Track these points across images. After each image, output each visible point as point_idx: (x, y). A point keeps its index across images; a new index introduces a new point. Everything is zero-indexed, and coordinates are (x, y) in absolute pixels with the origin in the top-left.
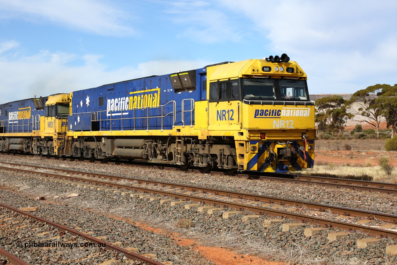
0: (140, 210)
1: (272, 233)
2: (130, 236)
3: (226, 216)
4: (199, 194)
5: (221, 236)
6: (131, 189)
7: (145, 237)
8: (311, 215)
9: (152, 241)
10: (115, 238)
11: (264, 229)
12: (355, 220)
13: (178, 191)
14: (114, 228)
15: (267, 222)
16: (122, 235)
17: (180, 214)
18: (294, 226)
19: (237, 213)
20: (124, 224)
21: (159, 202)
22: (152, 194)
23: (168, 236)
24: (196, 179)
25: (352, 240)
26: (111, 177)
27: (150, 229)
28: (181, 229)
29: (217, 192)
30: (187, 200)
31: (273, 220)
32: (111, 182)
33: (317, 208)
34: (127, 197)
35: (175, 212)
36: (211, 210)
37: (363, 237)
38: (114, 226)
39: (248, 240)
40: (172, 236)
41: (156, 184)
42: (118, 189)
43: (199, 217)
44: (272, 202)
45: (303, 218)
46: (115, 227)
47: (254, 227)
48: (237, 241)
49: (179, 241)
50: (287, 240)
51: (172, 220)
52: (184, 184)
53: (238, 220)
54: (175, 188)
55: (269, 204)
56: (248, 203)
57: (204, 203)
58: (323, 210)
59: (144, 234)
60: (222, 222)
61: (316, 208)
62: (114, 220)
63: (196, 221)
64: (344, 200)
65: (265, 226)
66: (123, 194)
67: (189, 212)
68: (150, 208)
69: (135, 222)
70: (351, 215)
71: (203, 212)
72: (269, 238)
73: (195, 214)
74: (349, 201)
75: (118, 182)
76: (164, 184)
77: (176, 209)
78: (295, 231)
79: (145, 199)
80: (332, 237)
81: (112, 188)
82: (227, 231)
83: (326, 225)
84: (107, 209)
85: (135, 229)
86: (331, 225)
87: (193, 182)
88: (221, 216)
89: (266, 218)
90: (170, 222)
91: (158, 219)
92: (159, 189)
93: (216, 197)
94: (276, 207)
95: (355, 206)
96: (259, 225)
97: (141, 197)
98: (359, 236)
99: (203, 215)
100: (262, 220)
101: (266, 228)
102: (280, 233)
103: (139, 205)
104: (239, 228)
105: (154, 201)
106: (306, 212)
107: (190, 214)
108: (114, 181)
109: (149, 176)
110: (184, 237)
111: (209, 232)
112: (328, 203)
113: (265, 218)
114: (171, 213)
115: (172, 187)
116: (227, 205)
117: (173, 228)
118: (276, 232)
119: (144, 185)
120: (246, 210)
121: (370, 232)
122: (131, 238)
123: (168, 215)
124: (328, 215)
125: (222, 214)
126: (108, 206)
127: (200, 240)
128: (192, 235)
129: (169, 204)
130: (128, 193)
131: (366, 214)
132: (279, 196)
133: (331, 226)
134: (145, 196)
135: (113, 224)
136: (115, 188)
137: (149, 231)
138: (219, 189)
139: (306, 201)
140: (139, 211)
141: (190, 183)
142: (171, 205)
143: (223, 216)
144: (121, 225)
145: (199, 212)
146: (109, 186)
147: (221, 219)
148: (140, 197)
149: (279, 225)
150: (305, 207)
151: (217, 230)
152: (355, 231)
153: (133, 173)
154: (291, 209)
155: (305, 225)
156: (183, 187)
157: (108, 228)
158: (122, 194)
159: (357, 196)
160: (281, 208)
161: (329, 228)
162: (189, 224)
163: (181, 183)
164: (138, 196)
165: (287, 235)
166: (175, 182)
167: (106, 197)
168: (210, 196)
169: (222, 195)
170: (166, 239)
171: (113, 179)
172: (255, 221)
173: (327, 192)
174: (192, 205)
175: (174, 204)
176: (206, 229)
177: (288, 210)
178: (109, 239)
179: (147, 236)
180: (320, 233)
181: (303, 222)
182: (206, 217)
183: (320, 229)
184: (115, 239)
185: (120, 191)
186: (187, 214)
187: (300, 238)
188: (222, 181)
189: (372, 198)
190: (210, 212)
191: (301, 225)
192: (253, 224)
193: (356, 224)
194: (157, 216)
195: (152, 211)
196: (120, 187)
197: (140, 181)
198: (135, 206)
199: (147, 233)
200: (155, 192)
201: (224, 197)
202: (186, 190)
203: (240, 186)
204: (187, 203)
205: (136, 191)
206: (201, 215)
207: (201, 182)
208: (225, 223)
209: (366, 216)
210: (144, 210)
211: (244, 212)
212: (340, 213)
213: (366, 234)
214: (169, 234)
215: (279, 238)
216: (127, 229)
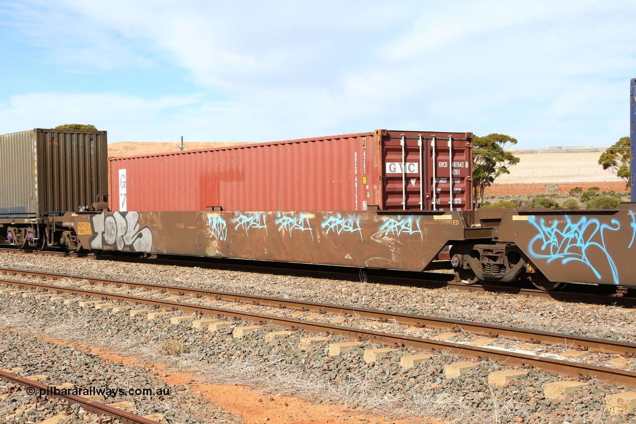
0: (97, 327)
1: (313, 359)
2: (84, 371)
3: (238, 333)
4: (191, 300)
5: (234, 366)
6: (79, 293)
7: (110, 373)
8: (368, 328)
9: (123, 379)
10: (61, 377)
11: (300, 353)
12: (434, 334)
13: (156, 295)
14: (57, 359)
15: (305, 342)
16: (70, 370)
17: (164, 333)
18: (348, 347)
19: (257, 328)
20: (72, 352)
21: (128, 313)
22: (114, 301)
23: (147, 369)
24: (181, 275)
25: (438, 367)
26: (44, 275)
27: (117, 359)
28: (167, 357)
29: (219, 296)
30: (174, 309)
31: (314, 339)
32: (44, 282)
33: (376, 317)
34: (75, 307)
35: (156, 329)
36: (215, 325)
37: (453, 361)
38: (55, 356)
39: (276, 371)
40: (154, 369)
41: (119, 284)
42: (58, 293)
43: (196, 337)
44: (306, 309)
45: (360, 334)
46: (58, 357)
47: (285, 349)
48: (259, 373)
49: (167, 376)
50: (338, 369)
51: (150, 342)
52: (165, 283)
53: (258, 339)
54: (151, 290)
55: (302, 313)
56: (269, 312)
57: (201, 314)
58: (384, 319)
59: (107, 367)
60: (233, 344)
61: (373, 317)
62: (54, 346)
63: (191, 343)
64: (410, 302)
65: (303, 349)
66: (67, 302)
67: (179, 329)
68: (113, 323)
69: (91, 348)
70: (426, 326)
71: (201, 329)
72: (311, 367)
73: (188, 332)
74: (418, 304)
75: (57, 283)
76: (133, 285)
77: (156, 324)
78: (349, 355)
79: (105, 310)
80: (407, 362)
81: (47, 293)
82: (242, 357)
83: (396, 343)
84: (40, 327)
85: (93, 360)
86: (403, 343)
87: (178, 279)
88: (231, 333)
89: (303, 336)
90: (149, 345)
91: (128, 341)
92: (124, 293)
93: (218, 304)
94: (312, 316)
95: (429, 312)
96: (293, 347)
97: (98, 307)
98: (446, 359)
99: (201, 333)
100: (296, 338)
101: (303, 351)
102: (326, 358)
103: (95, 319)
104: (261, 352)
105: (119, 312)
106: (359, 324)
107: (181, 332)
108: (49, 282)
109: (106, 271)
110: (173, 369)
111: (213, 360)
112: (391, 308)
113: (301, 335)
114: (149, 332)
115: (146, 289)
116: (238, 316)
117: (154, 355)
118: (320, 356)
119: (99, 287)
120: (270, 324)
121: (461, 353)
122: (88, 376)
123: (144, 335)
124: (392, 327)
125: (233, 330)
126: (43, 323)
127: (201, 374)
128: (188, 367)
129: (145, 317)
130: (75, 300)
131: (449, 324)
132: (314, 300)
133: (403, 346)
134: (104, 305)
135: (53, 352)
136: (52, 293)
137: (115, 362)
138: (221, 290)
139: (356, 306)
140: (95, 329)
141: (174, 282)
142: (149, 319)
143: (234, 332)
144: (68, 354)
145: (195, 328)
146: (42, 290)
147: (231, 339)
148: (96, 306)
149: (324, 346)
150: (357, 316)
151: (226, 356)
152: (440, 352)
153: (79, 267)
154: (337, 319)
155: (364, 345)
156: (163, 288)
157: (47, 359)
158: (64, 303)
159: (429, 296)
160: (321, 318)
161: (400, 348)
162: (180, 348)
163: (159, 283)
164: (92, 306)
165: (338, 362)
166: (150, 281)
167: (39, 308)
168: (208, 302)
169: (226, 299)
170: (145, 374)
171: (47, 278)
172: (285, 340)
173: (384, 291)
174: (182, 317)
175: (153, 317)
176: (208, 355)
177: (332, 322)
178: (50, 379)
179: (114, 371)
180: (388, 357)
181: (360, 341)
182: (206, 336)
183: (387, 350)
184: (61, 379)
185: (62, 298)
186: (176, 331)
187: (357, 365)
188: (223, 277)
189: (450, 298)
190: (213, 328)
191: (357, 344)
192: (283, 345)
193: (437, 340)
194: (127, 336)
195: (118, 329)
196: (60, 290)
197: (93, 281)
198: (89, 322)
199: (112, 366)
200: (120, 298)
201: (231, 304)
202: (168, 293)
203: (251, 285)
204: (173, 314)
205: (88, 297)
206: (198, 334)
207: (189, 280)
208: (238, 345)
209: (449, 327)
210: (104, 327)
211: (267, 326)
212: (411, 323)
213: (456, 356)
214: (149, 366)
215: (325, 367)
216: (78, 360)
